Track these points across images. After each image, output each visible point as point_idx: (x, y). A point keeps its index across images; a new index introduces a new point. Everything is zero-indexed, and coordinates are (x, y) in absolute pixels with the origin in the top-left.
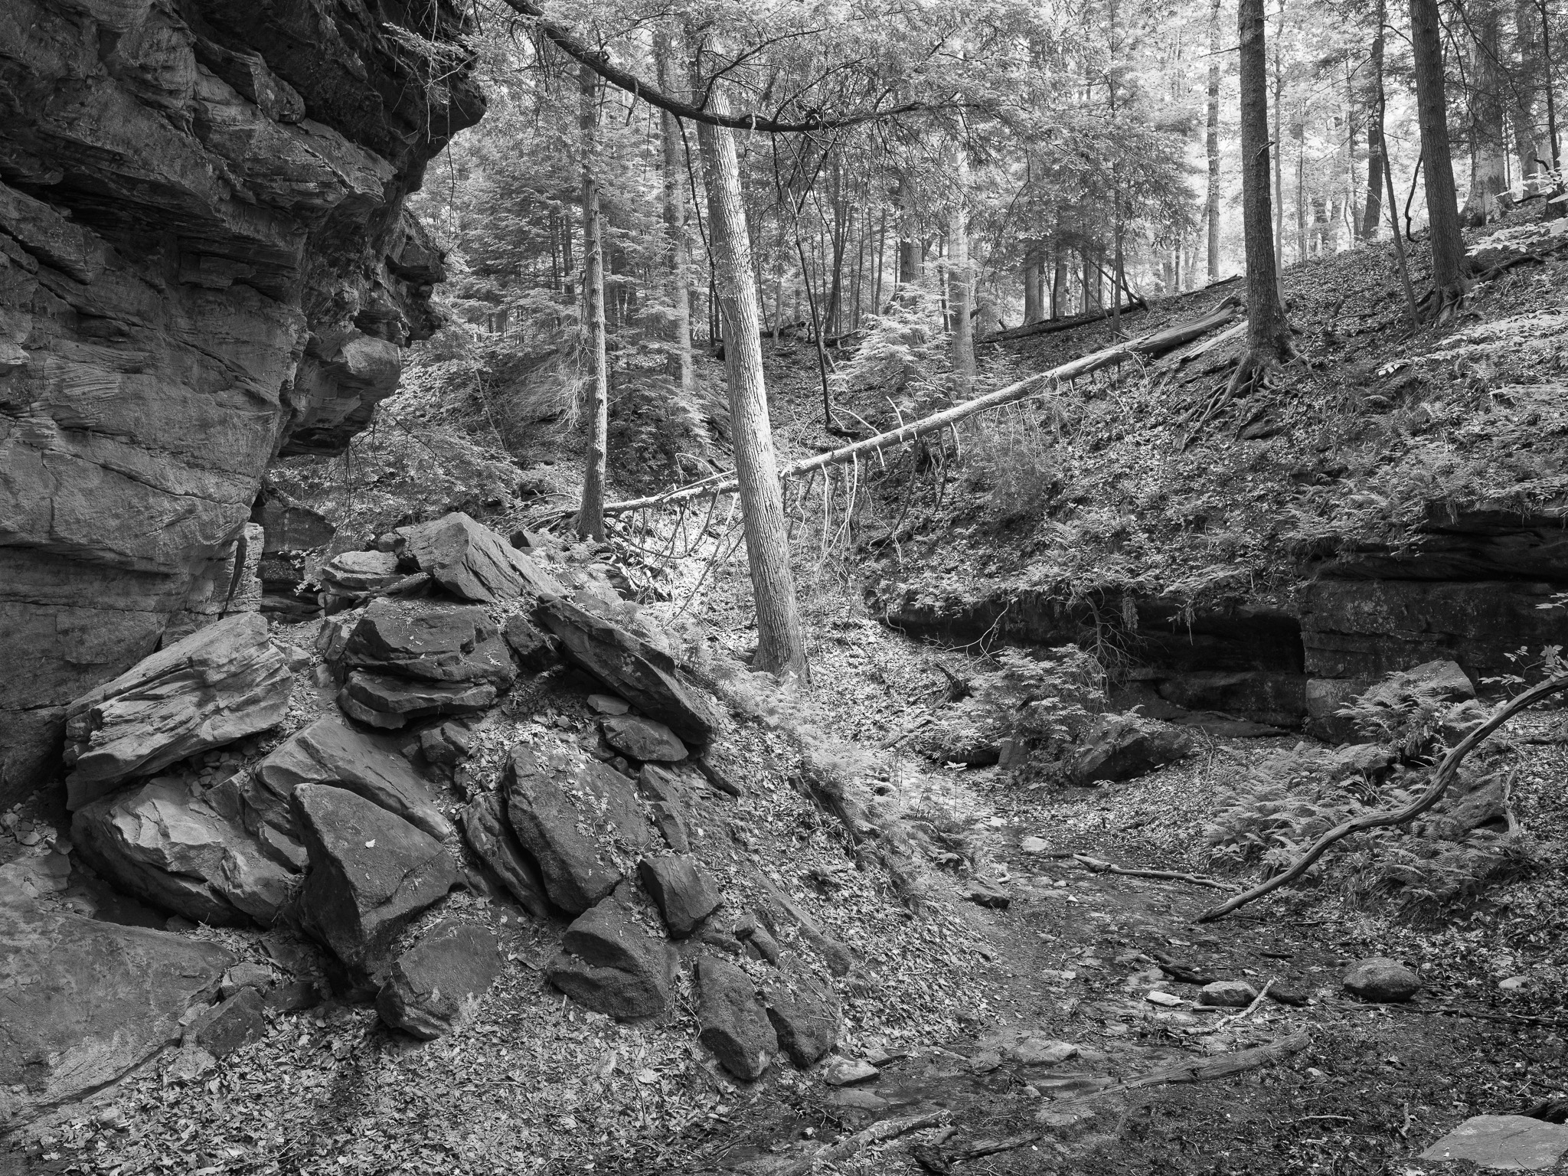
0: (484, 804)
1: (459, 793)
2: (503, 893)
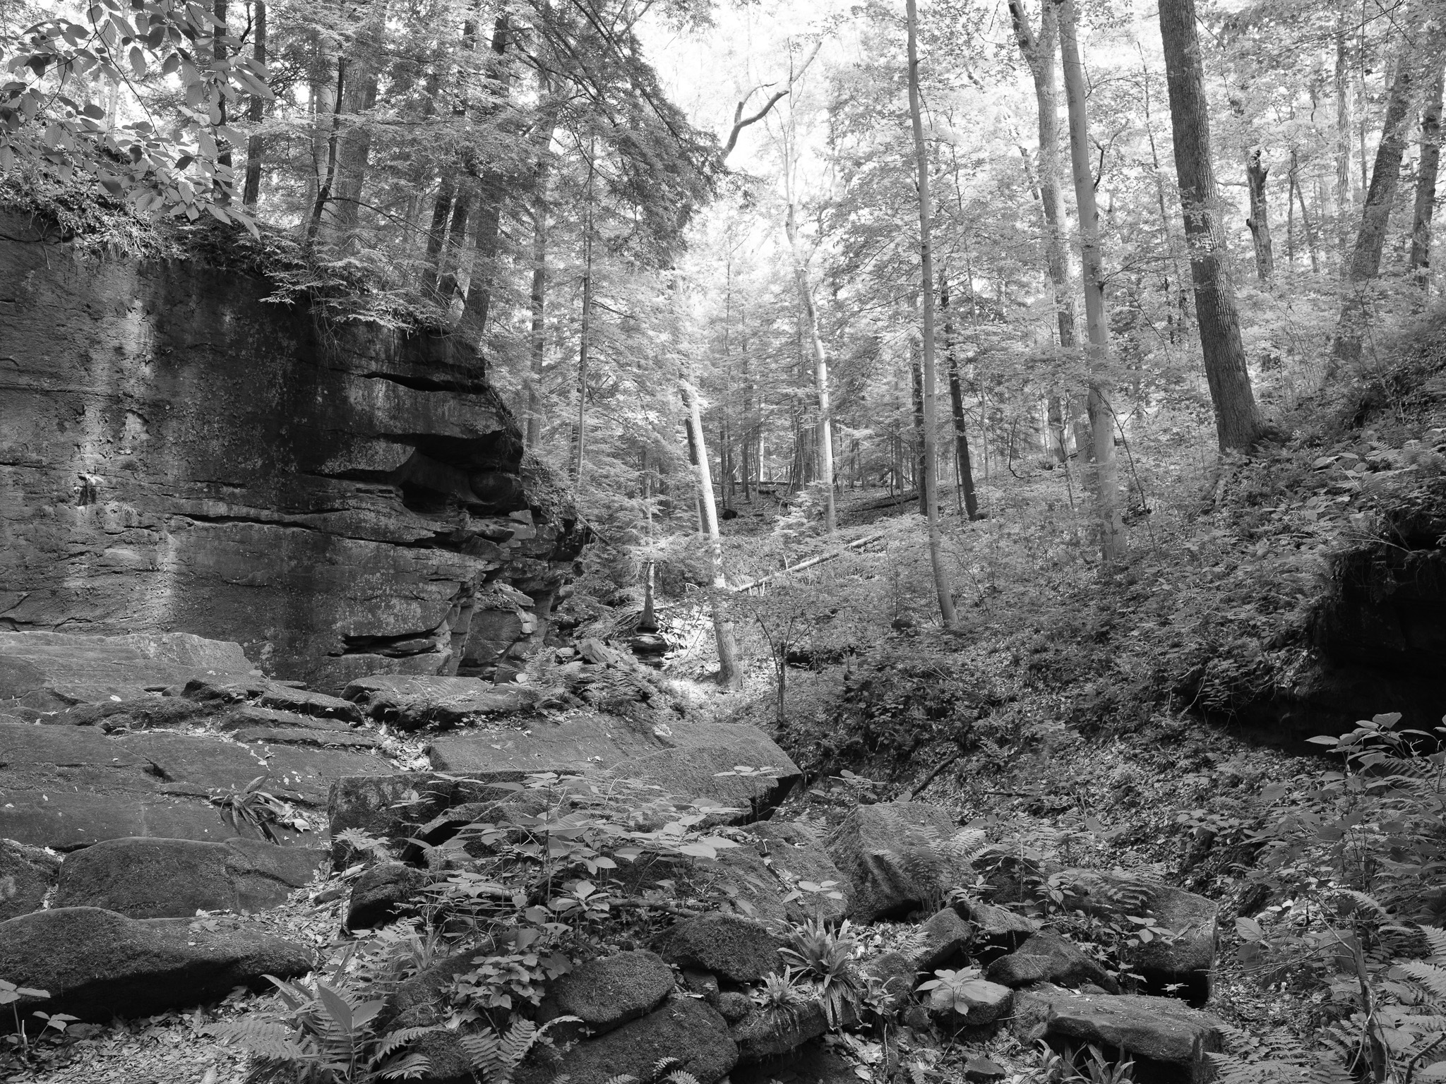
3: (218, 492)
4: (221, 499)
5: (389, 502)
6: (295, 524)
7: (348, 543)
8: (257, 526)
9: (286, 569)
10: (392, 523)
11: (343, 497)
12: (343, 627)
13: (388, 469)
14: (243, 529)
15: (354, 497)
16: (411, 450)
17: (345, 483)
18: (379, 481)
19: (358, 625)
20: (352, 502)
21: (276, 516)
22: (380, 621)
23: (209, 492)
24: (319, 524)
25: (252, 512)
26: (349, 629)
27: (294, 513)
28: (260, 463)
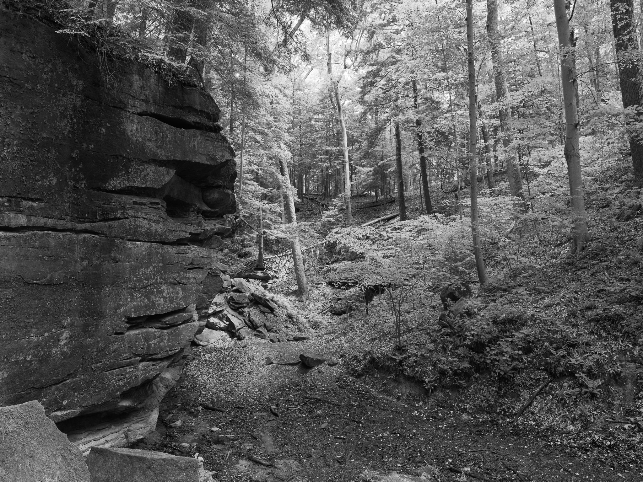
0: (247, 318)
1: (244, 316)
2: (249, 327)
3: (18, 205)
4: (21, 212)
5: (158, 211)
6: (86, 231)
7: (128, 244)
8: (53, 234)
9: (79, 268)
10: (159, 228)
11: (124, 208)
12: (125, 311)
13: (156, 187)
14: (42, 236)
15: (132, 208)
16: (173, 172)
17: (124, 198)
18: (149, 196)
19: (138, 308)
20: (131, 212)
21: (69, 225)
22: (153, 303)
23: (10, 206)
24: (105, 230)
25: (50, 222)
26: (131, 312)
27: (84, 222)
28: (55, 181)
